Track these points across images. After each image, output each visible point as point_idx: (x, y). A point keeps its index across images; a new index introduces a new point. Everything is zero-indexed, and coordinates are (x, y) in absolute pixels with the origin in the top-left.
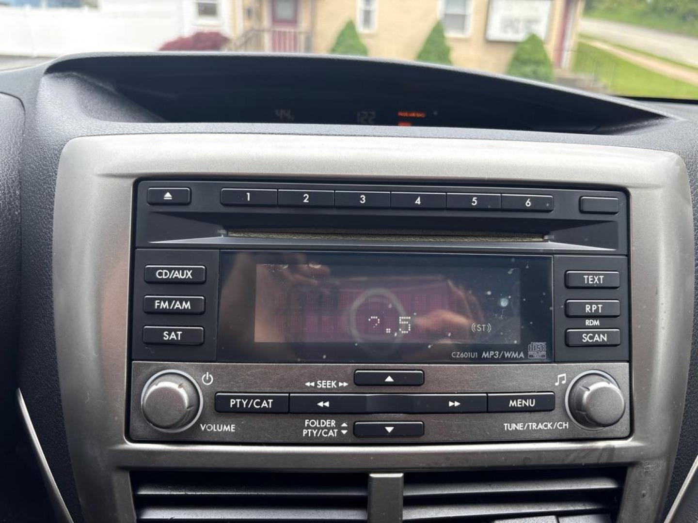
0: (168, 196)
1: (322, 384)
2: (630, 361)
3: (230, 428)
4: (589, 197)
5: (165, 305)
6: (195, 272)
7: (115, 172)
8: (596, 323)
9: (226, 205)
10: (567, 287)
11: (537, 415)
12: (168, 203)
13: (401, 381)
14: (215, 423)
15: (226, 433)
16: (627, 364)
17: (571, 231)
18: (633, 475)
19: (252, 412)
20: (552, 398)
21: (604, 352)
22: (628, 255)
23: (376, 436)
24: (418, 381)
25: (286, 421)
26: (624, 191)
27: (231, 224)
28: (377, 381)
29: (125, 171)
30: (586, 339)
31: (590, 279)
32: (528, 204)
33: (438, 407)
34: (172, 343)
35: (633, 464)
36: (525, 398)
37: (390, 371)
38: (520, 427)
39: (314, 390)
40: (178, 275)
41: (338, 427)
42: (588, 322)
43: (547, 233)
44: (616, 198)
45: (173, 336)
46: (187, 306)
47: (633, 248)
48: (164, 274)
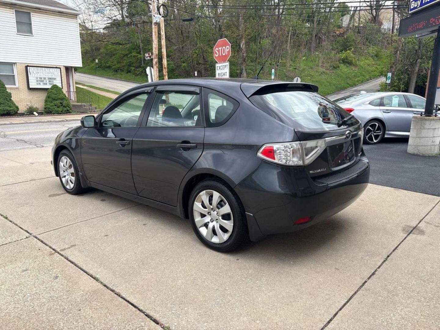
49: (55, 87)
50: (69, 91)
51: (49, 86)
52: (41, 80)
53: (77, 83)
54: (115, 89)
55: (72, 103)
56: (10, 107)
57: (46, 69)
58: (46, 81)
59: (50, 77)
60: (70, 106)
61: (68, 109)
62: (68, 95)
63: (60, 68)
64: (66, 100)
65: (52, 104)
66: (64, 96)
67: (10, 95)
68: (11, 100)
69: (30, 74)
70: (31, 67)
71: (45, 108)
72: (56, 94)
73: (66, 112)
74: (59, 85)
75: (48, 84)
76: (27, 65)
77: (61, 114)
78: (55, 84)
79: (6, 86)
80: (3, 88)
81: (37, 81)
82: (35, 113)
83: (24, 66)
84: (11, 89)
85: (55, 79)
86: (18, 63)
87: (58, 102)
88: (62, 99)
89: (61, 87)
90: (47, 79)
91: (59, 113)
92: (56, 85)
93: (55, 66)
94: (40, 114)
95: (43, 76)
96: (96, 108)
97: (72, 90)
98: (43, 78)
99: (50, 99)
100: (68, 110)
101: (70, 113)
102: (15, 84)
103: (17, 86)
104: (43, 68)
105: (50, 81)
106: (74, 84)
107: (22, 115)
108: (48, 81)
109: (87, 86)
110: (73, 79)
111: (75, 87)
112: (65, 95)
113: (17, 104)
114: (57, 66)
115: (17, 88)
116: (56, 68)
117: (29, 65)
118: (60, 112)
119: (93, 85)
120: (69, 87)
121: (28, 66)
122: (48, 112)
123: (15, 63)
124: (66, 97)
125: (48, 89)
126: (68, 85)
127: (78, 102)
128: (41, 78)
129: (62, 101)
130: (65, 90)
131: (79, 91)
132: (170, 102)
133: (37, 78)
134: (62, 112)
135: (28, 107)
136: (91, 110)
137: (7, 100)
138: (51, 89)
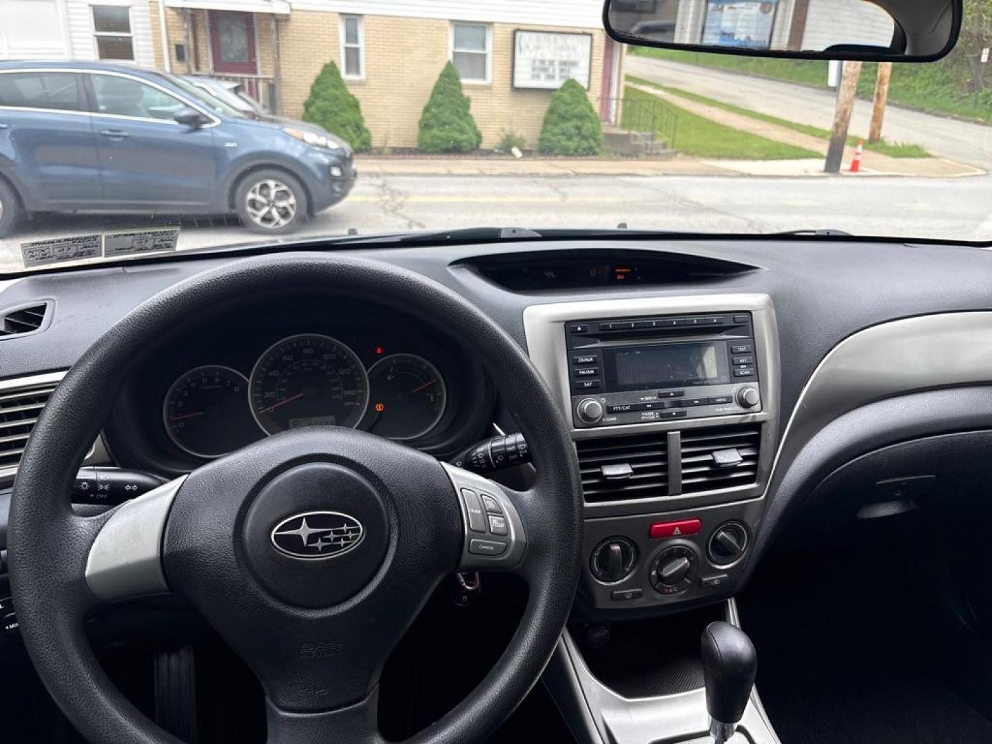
0: (579, 329)
1: (647, 399)
2: (758, 381)
3: (614, 419)
4: (738, 316)
5: (583, 372)
6: (594, 358)
7: (557, 320)
8: (745, 366)
9: (601, 330)
10: (732, 353)
11: (727, 405)
12: (579, 331)
13: (676, 395)
14: (608, 417)
15: (612, 421)
16: (757, 383)
17: (732, 330)
18: (764, 426)
19: (622, 411)
20: (732, 397)
21: (748, 378)
22: (754, 338)
23: (667, 417)
24: (682, 394)
25: (634, 414)
26: (749, 312)
27: (604, 338)
28: (667, 396)
29: (561, 319)
30: (742, 373)
31: (742, 349)
32: (715, 321)
33: (691, 404)
34: (588, 387)
35: (763, 422)
36: (722, 398)
37: (672, 391)
38: (721, 410)
39: (644, 401)
40: (587, 360)
41: (655, 414)
42: (742, 367)
43: (722, 332)
44: (746, 316)
45: (588, 384)
46: (592, 372)
47: (756, 335)
48: (582, 360)
49: (571, 84)
50: (605, 98)
51: (557, 84)
52: (541, 67)
53: (628, 78)
54: (732, 97)
55: (605, 129)
56: (462, 132)
57: (559, 37)
58: (554, 71)
59: (565, 58)
60: (597, 137)
61: (592, 143)
62: (602, 108)
63: (591, 35)
64: (591, 122)
65: (556, 130)
66: (588, 111)
67: (466, 103)
68: (467, 115)
69: (521, 50)
70: (524, 34)
71: (541, 140)
72: (568, 104)
73: (585, 153)
74: (582, 81)
75: (557, 77)
76: (516, 27)
77: (572, 155)
78: (572, 77)
79: (464, 81)
80: (455, 84)
81: (534, 69)
82: (516, 151)
83: (510, 29)
84: (475, 88)
85: (574, 64)
86: (498, 23)
87: (569, 126)
88: (582, 117)
89: (586, 87)
90: (557, 63)
91: (568, 154)
92: (573, 80)
93: (580, 31)
94: (527, 153)
95: (548, 56)
96: (664, 146)
97: (614, 94)
98: (547, 63)
99: (555, 118)
100: (591, 148)
101: (594, 154)
102: (483, 76)
103: (488, 80)
104: (552, 36)
105: (562, 70)
106: (623, 78)
107: (488, 153)
108: (557, 71)
109: (666, 89)
110: (620, 67)
111: (622, 88)
112: (590, 107)
113: (480, 127)
114: (586, 31)
115: (488, 88)
116: (584, 34)
117: (523, 27)
118: (572, 152)
119: (680, 87)
120: (607, 86)
121: (518, 30)
122: (546, 150)
123: (491, 24)
124: (592, 110)
125: (555, 90)
126: (607, 81)
127: (623, 126)
128: (543, 62)
129: (579, 123)
130: (594, 97)
131: (633, 99)
132: (881, 135)
133: (534, 61)
134: (576, 150)
135: (504, 136)
136: (648, 151)
137: (458, 116)
138: (562, 89)
